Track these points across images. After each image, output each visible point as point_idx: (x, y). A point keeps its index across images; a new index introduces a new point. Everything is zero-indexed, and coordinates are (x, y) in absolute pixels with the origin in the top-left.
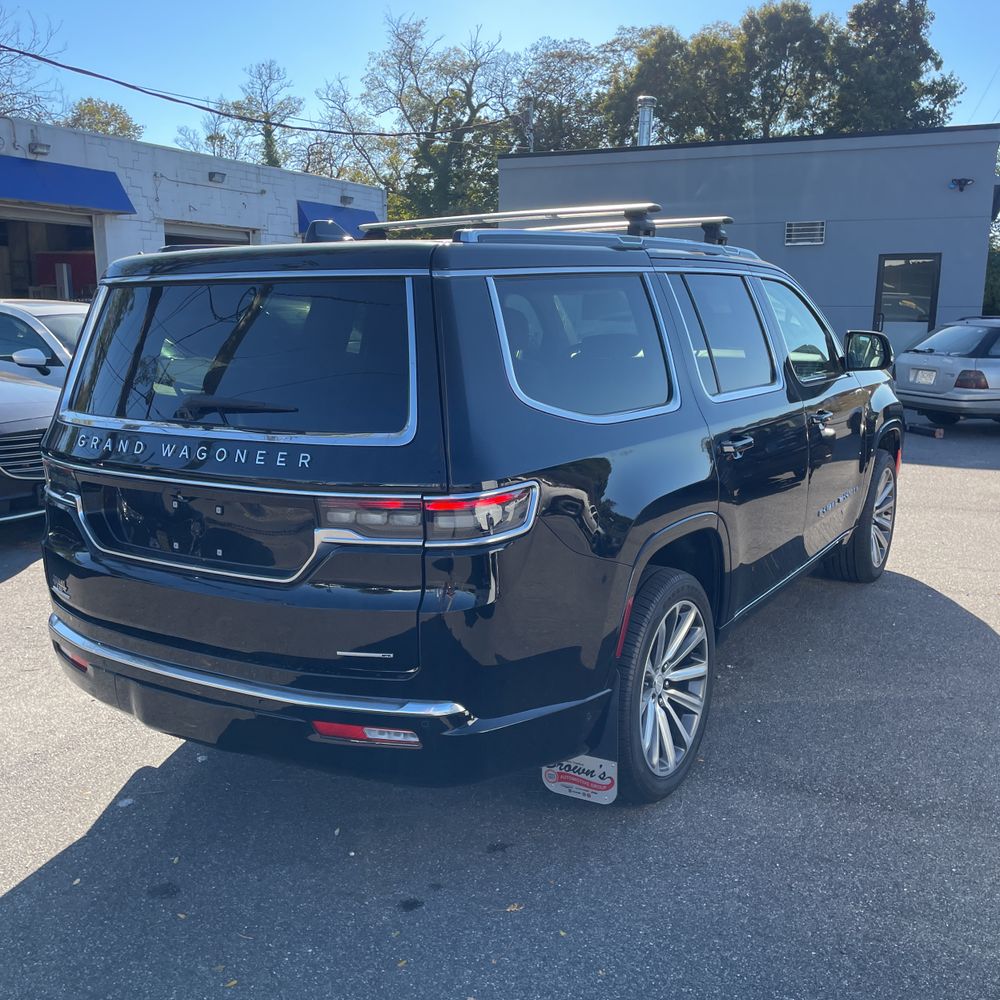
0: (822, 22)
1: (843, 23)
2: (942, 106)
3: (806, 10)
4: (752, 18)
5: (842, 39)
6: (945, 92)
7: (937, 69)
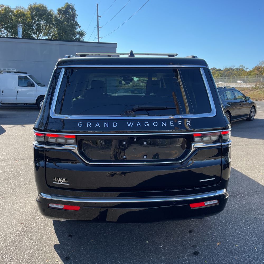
0: (50, 11)
1: (56, 13)
2: (81, 37)
3: (46, 8)
4: (31, 7)
5: (56, 17)
6: (82, 34)
7: (79, 28)
